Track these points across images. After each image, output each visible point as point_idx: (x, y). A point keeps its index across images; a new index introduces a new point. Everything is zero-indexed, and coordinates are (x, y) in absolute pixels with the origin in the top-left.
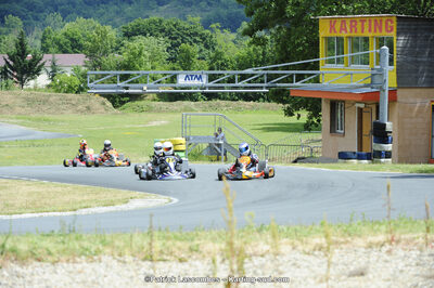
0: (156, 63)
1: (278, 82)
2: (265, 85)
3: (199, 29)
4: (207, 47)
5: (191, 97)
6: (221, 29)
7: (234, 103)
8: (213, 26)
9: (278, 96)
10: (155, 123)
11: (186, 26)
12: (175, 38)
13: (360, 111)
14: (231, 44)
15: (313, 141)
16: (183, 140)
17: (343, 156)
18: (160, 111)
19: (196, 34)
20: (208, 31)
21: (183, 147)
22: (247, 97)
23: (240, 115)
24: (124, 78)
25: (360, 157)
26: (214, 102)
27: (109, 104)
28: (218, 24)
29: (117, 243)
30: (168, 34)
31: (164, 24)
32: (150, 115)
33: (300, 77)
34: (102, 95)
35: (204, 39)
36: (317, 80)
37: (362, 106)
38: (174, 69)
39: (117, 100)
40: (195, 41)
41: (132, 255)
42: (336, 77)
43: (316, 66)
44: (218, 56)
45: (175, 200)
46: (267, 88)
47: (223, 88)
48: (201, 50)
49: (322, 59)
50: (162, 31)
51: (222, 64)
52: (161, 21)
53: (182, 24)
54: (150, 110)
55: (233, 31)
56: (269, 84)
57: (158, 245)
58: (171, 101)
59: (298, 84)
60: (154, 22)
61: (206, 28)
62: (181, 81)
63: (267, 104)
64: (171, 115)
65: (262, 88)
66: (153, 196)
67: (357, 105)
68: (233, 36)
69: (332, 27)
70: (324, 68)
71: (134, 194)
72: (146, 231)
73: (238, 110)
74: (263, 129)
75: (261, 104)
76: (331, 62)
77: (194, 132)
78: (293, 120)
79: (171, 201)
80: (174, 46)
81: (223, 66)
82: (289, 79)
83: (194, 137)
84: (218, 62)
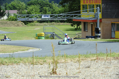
0: (36, 12)
1: (69, 17)
2: (66, 18)
3: (48, 3)
4: (50, 8)
5: (47, 21)
6: (54, 3)
7: (58, 23)
8: (52, 2)
9: (69, 21)
10: (36, 29)
11: (45, 2)
12: (42, 6)
13: (92, 25)
14: (57, 7)
15: (80, 33)
16: (44, 33)
17: (87, 37)
18: (38, 25)
19: (47, 4)
20: (51, 3)
21: (44, 35)
22: (61, 21)
23: (59, 26)
24: (27, 16)
25: (92, 37)
26: (52, 23)
27: (24, 24)
29: (24, 60)
30: (40, 4)
32: (35, 27)
33: (75, 16)
34: (22, 21)
35: (50, 6)
36: (80, 17)
37: (92, 23)
38: (41, 14)
39: (26, 23)
40: (47, 6)
41: (28, 63)
42: (85, 15)
43: (80, 13)
44: (54, 10)
45: (41, 49)
46: (66, 19)
49: (81, 11)
50: (38, 3)
52: (38, 1)
54: (35, 25)
55: (58, 3)
56: (67, 18)
57: (35, 61)
58: (41, 23)
59: (75, 18)
60: (36, 1)
61: (50, 3)
62: (43, 17)
63: (67, 23)
64: (41, 27)
65: (65, 19)
66: (35, 48)
67: (91, 23)
68: (58, 5)
69: (84, 2)
70: (82, 13)
71: (30, 48)
72: (32, 57)
74: (66, 30)
75: (65, 23)
76: (84, 11)
77: (47, 31)
78: (73, 28)
80: (41, 8)
81: (55, 13)
82: (72, 16)
83: (47, 33)
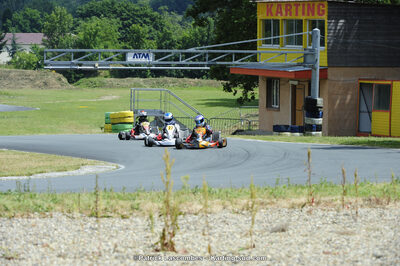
0: (108, 42)
1: (218, 60)
2: (206, 63)
3: (149, 11)
4: (156, 27)
5: (141, 74)
6: (169, 11)
7: (180, 80)
8: (162, 8)
9: (218, 73)
10: (106, 98)
11: (137, 8)
12: (126, 19)
13: (294, 87)
14: (178, 25)
15: (252, 116)
16: (131, 113)
17: (278, 129)
18: (111, 86)
19: (146, 15)
20: (156, 13)
21: (131, 120)
22: (192, 75)
23: (185, 91)
24: (77, 56)
25: (293, 130)
26: (161, 79)
27: (64, 80)
28: (166, 7)
29: (67, 201)
30: (119, 15)
31: (116, 6)
32: (102, 91)
33: (239, 56)
34: (58, 71)
35: (153, 20)
36: (254, 59)
37: (296, 83)
38: (125, 48)
39: (73, 76)
40: (145, 22)
41: (80, 212)
42: (272, 56)
43: (254, 46)
44: (166, 36)
45: (123, 167)
46: (208, 66)
47: (169, 65)
48: (150, 31)
49: (259, 39)
50: (115, 12)
51: (170, 44)
52: (113, 3)
53: (133, 6)
54: (102, 85)
55: (180, 13)
56: (210, 62)
57: (102, 204)
58: (122, 77)
59: (237, 62)
60: (107, 4)
61: (155, 10)
62: (130, 58)
63: (210, 81)
64: (121, 91)
65: (203, 65)
66: (102, 163)
67: (291, 82)
68: (180, 18)
69: (269, 11)
70: (262, 48)
71: (85, 161)
72: (93, 191)
73: (183, 86)
74: (206, 104)
75: (204, 81)
76: (268, 42)
77: (142, 106)
78: (229, 96)
79: (118, 168)
80: (125, 26)
81: (171, 46)
82: (229, 58)
84: (165, 42)
